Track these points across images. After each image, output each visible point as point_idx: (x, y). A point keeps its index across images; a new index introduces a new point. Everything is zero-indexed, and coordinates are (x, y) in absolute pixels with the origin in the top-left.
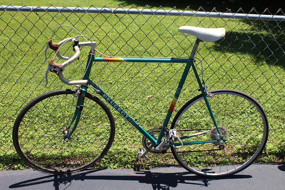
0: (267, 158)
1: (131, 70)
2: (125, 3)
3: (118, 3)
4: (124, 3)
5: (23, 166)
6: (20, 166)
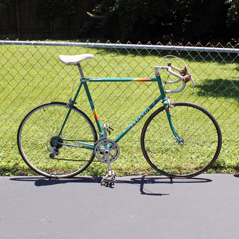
0: (226, 170)
1: (108, 112)
2: (104, 51)
3: (95, 51)
4: (102, 52)
5: (13, 174)
6: (10, 174)
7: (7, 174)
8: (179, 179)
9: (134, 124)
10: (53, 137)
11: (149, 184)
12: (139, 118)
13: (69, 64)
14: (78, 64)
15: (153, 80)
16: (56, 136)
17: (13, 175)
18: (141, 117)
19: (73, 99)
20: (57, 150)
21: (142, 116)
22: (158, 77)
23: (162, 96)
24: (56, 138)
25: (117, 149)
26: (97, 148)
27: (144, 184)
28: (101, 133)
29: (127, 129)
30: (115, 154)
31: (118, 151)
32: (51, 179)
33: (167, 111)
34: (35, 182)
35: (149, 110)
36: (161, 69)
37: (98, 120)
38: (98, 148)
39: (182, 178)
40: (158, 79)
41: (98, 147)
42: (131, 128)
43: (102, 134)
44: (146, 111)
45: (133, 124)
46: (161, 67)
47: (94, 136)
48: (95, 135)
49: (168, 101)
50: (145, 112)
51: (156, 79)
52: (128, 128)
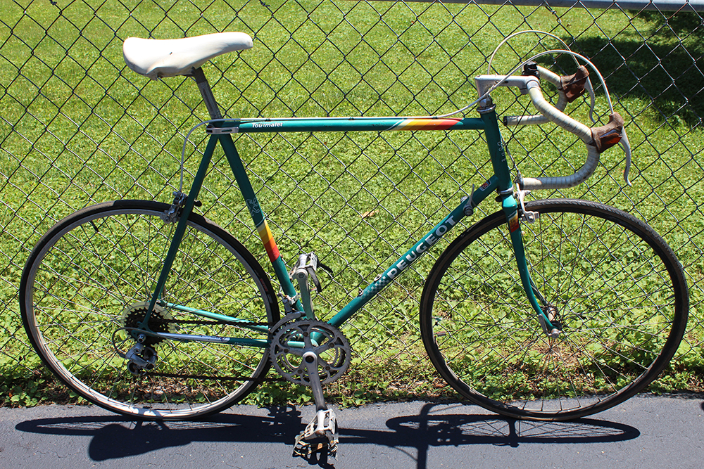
0: (673, 380)
5: (34, 397)
6: (25, 398)
7: (15, 399)
8: (536, 424)
9: (397, 269)
10: (134, 311)
11: (445, 447)
12: (416, 252)
13: (160, 73)
14: (195, 72)
15: (468, 125)
16: (143, 308)
17: (33, 399)
18: (421, 247)
19: (186, 193)
20: (149, 351)
21: (427, 246)
22: (487, 114)
23: (496, 178)
24: (143, 314)
25: (341, 347)
26: (277, 346)
27: (427, 448)
28: (288, 297)
29: (376, 284)
30: (335, 361)
31: (347, 351)
32: (144, 424)
33: (515, 229)
34: (91, 437)
35: (449, 227)
36: (500, 85)
37: (277, 256)
38: (279, 346)
39: (544, 421)
40: (487, 122)
41: (280, 342)
42: (388, 281)
43: (293, 302)
44: (442, 230)
45: (394, 269)
46: (502, 78)
47: (268, 304)
48: (270, 304)
49: (518, 197)
50: (438, 233)
51: (479, 122)
52: (380, 281)
